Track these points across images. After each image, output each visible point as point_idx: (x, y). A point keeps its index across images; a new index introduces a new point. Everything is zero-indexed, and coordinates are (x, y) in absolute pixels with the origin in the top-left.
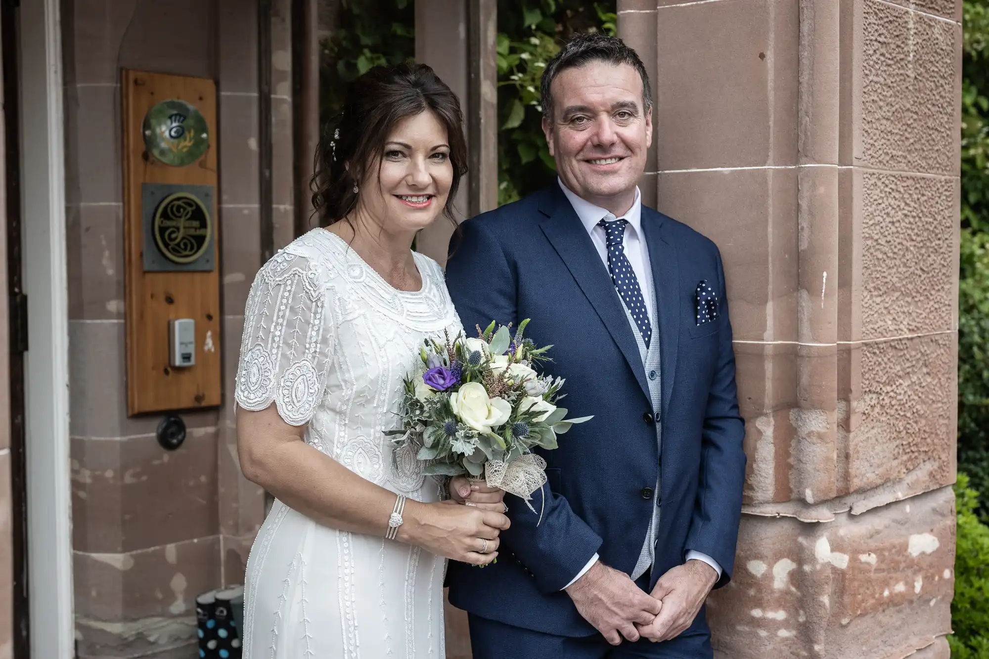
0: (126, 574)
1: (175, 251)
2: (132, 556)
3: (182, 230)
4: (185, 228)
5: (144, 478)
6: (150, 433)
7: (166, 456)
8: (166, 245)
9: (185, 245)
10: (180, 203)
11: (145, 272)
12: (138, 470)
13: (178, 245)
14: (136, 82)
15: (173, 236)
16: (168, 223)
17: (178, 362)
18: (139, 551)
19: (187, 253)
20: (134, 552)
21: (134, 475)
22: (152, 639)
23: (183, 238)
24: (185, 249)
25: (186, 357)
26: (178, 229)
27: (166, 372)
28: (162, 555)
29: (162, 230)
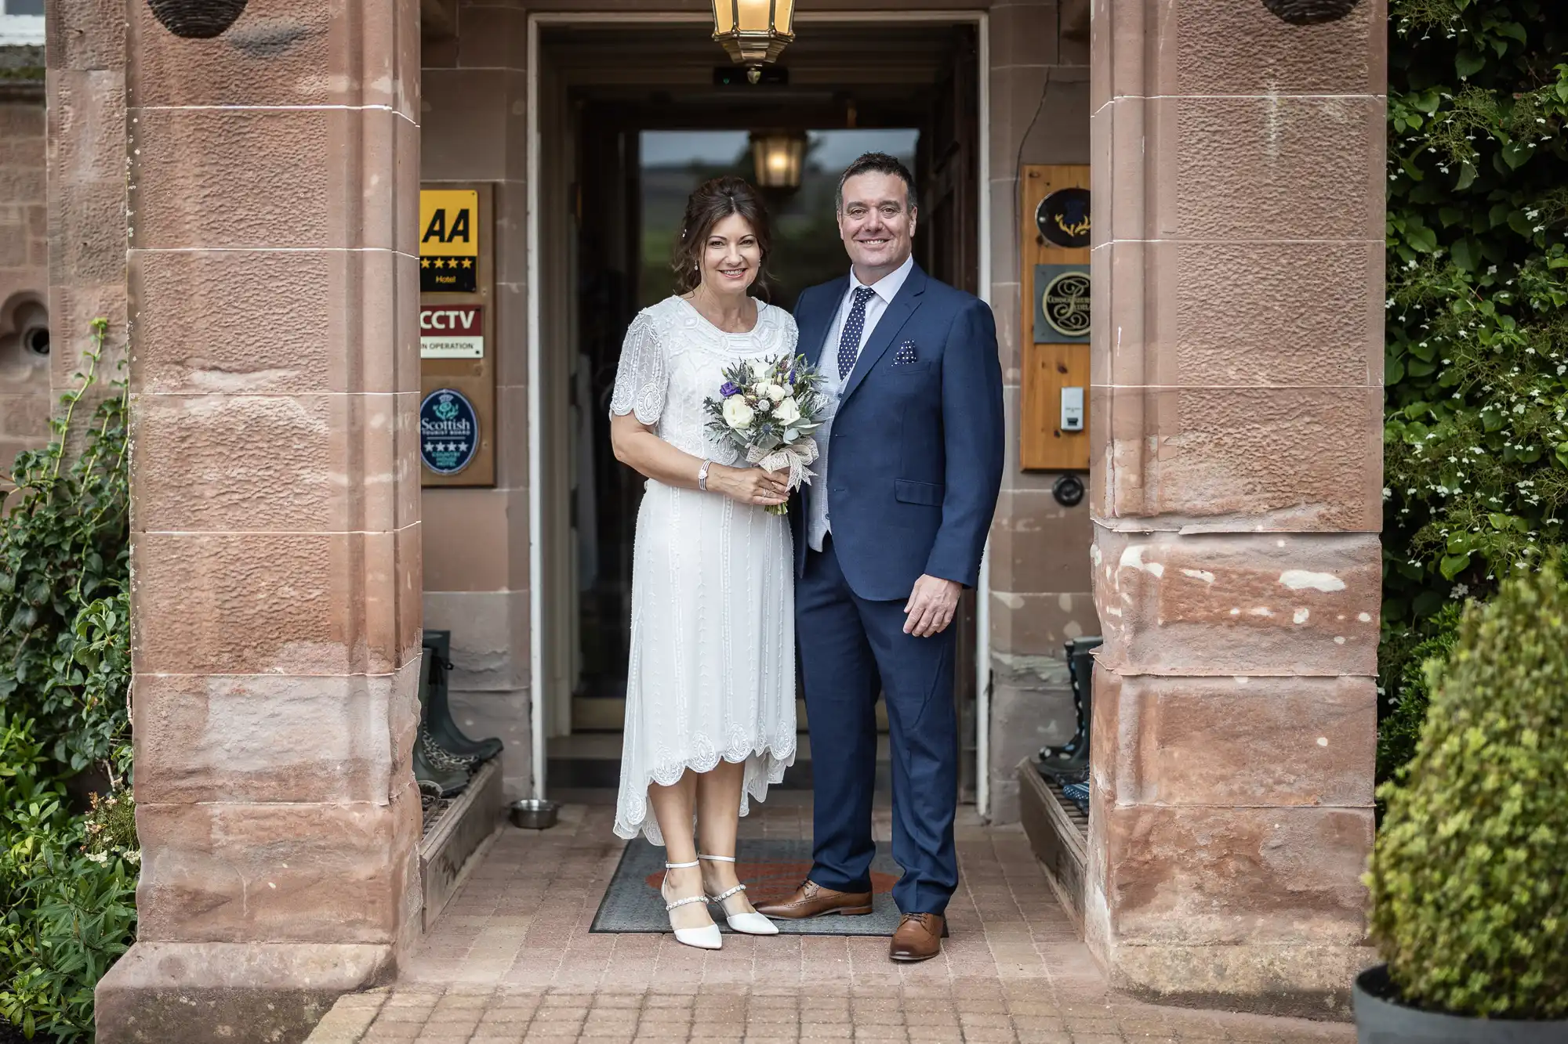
0: (1016, 613)
1: (1064, 325)
2: (1024, 598)
3: (1072, 307)
4: (1076, 304)
5: (1038, 529)
6: (1045, 490)
7: (1063, 512)
8: (1055, 320)
9: (1077, 319)
10: (1071, 281)
11: (1036, 344)
12: (1032, 520)
13: (1068, 319)
14: (1031, 175)
15: (1063, 311)
16: (1057, 300)
17: (1064, 425)
18: (1031, 594)
19: (1078, 327)
20: (1025, 594)
21: (1027, 525)
22: (1044, 676)
23: (1074, 313)
24: (1076, 324)
25: (1073, 422)
26: (1069, 305)
27: (1057, 434)
28: (1057, 600)
29: (1051, 307)
